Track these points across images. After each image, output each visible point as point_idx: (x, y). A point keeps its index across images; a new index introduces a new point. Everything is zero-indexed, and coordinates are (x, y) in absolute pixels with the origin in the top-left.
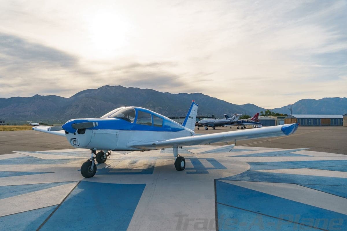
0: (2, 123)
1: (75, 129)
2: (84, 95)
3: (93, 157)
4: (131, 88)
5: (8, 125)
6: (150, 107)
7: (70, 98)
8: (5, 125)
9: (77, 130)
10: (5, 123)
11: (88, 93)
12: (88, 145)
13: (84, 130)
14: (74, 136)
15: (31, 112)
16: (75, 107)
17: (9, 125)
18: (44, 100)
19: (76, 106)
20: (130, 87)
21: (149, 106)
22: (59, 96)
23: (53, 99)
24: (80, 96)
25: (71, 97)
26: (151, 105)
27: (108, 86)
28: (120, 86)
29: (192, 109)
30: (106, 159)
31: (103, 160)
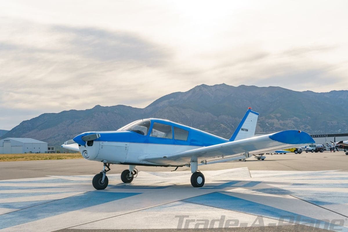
0: (51, 150)
1: (85, 141)
2: (165, 102)
3: (105, 170)
5: (58, 152)
7: (146, 108)
8: (54, 152)
9: (87, 142)
10: (54, 150)
12: (97, 157)
13: (92, 142)
14: (85, 149)
17: (60, 153)
18: (108, 114)
21: (275, 116)
24: (160, 105)
26: (278, 115)
27: (203, 85)
28: (224, 84)
29: (247, 120)
30: (132, 178)
31: (128, 179)
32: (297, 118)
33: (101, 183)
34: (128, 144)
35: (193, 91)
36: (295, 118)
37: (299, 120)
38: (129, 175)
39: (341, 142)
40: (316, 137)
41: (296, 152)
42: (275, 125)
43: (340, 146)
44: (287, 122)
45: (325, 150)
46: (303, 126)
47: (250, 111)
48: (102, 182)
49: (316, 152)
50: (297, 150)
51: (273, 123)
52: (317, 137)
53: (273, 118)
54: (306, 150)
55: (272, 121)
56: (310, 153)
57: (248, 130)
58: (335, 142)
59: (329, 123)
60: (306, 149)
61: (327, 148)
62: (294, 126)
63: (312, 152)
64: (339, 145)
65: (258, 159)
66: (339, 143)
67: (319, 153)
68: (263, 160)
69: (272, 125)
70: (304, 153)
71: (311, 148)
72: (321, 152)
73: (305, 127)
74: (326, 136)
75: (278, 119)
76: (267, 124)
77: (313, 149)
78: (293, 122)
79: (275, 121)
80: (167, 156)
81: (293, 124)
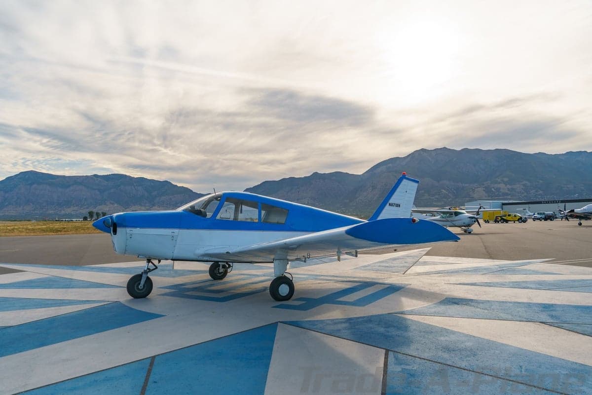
3: (148, 269)
4: (466, 150)
6: (505, 184)
7: (363, 174)
11: (390, 165)
12: (126, 251)
15: (308, 200)
16: (371, 188)
18: (326, 180)
19: (373, 187)
20: (462, 148)
21: (502, 180)
22: (346, 173)
23: (339, 177)
24: (379, 170)
25: (365, 173)
26: (506, 179)
27: (423, 150)
28: (445, 148)
29: (398, 190)
30: (225, 273)
31: (219, 275)
32: (527, 182)
33: (138, 289)
34: (176, 231)
35: (412, 155)
36: (525, 182)
37: (529, 184)
38: (219, 269)
39: (573, 211)
40: (547, 203)
41: (520, 221)
42: (501, 190)
43: (571, 215)
44: (514, 187)
45: (556, 218)
46: (534, 191)
47: (404, 177)
48: (139, 287)
49: (545, 220)
50: (521, 218)
51: (500, 188)
52: (549, 203)
53: (499, 183)
54: (533, 219)
55: (499, 186)
56: (537, 222)
57: (399, 206)
58: (565, 210)
59: (564, 187)
60: (533, 217)
61: (559, 215)
62: (523, 191)
63: (540, 220)
64: (569, 214)
65: (465, 232)
66: (569, 212)
67: (549, 222)
68: (470, 233)
69: (498, 190)
70: (530, 221)
71: (539, 216)
72: (551, 220)
73: (537, 192)
74: (559, 202)
75: (506, 183)
76: (493, 189)
77: (541, 217)
78: (522, 187)
79: (502, 186)
80: (230, 252)
81: (522, 189)
